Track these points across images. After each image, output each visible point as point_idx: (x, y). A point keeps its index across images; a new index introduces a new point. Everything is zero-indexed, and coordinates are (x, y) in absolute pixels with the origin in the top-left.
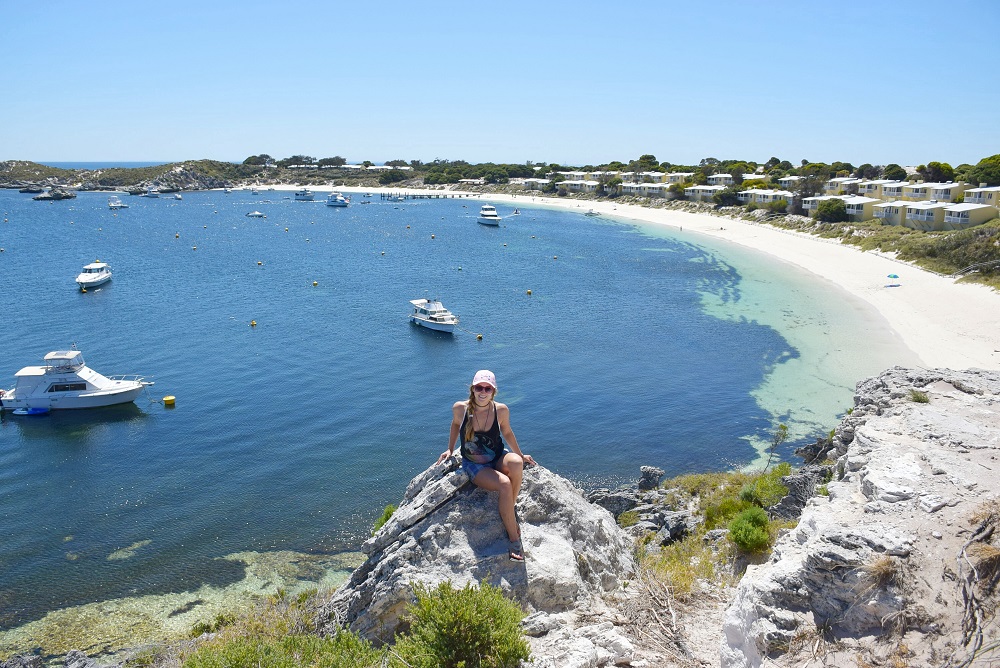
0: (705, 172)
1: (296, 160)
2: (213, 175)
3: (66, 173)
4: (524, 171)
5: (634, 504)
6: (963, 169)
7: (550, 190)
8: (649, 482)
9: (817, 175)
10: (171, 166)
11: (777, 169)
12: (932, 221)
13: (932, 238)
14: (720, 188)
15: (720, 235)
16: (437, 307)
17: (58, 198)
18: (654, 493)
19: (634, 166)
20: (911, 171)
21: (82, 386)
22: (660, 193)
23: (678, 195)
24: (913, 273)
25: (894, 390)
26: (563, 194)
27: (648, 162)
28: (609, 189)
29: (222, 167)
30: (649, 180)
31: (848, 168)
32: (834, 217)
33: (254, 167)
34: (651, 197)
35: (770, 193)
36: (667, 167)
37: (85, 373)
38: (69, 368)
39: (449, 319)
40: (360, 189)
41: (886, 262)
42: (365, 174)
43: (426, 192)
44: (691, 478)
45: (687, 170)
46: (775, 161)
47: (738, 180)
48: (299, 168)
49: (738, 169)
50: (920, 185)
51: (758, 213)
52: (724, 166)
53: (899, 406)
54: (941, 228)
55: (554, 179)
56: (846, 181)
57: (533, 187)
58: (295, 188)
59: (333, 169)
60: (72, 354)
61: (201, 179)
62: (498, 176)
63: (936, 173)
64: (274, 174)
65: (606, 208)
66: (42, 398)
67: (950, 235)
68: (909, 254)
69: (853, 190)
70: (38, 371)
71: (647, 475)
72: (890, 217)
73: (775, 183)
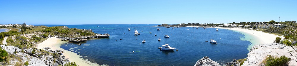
0: (240, 24)
1: (194, 23)
2: (184, 25)
3: (169, 25)
4: (220, 25)
5: (233, 64)
6: (268, 22)
7: (223, 27)
8: (234, 61)
9: (253, 24)
10: (180, 24)
11: (248, 23)
12: (265, 28)
13: (265, 29)
14: (242, 25)
15: (242, 31)
16: (214, 40)
17: (168, 27)
18: (235, 62)
19: (232, 24)
20: (262, 23)
21: (168, 48)
22: (235, 26)
23: (237, 26)
24: (264, 33)
25: (254, 48)
26: (225, 27)
27: (234, 23)
28: (230, 26)
29: (185, 24)
30: (234, 25)
31: (256, 23)
32: (255, 28)
33: (189, 24)
34: (234, 27)
35: (248, 26)
36: (236, 23)
37: (169, 47)
38: (167, 46)
39: (215, 42)
40: (201, 27)
41: (261, 32)
42: (202, 25)
43: (209, 27)
44: (239, 60)
45: (238, 24)
46: (248, 22)
47: (244, 24)
48: (194, 24)
49: (244, 23)
50: (264, 24)
51: (246, 28)
52: (242, 23)
53: (254, 50)
54: (266, 28)
55: (223, 25)
56: (256, 24)
57: (221, 26)
58: (193, 27)
59: (198, 25)
60: (168, 44)
61: (183, 26)
62: (217, 25)
63: (265, 23)
64: (191, 25)
65: (229, 28)
66: (164, 49)
67: (267, 29)
68: (263, 31)
69: (257, 25)
70: (164, 46)
71: (234, 60)
72: (261, 28)
73: (248, 25)
